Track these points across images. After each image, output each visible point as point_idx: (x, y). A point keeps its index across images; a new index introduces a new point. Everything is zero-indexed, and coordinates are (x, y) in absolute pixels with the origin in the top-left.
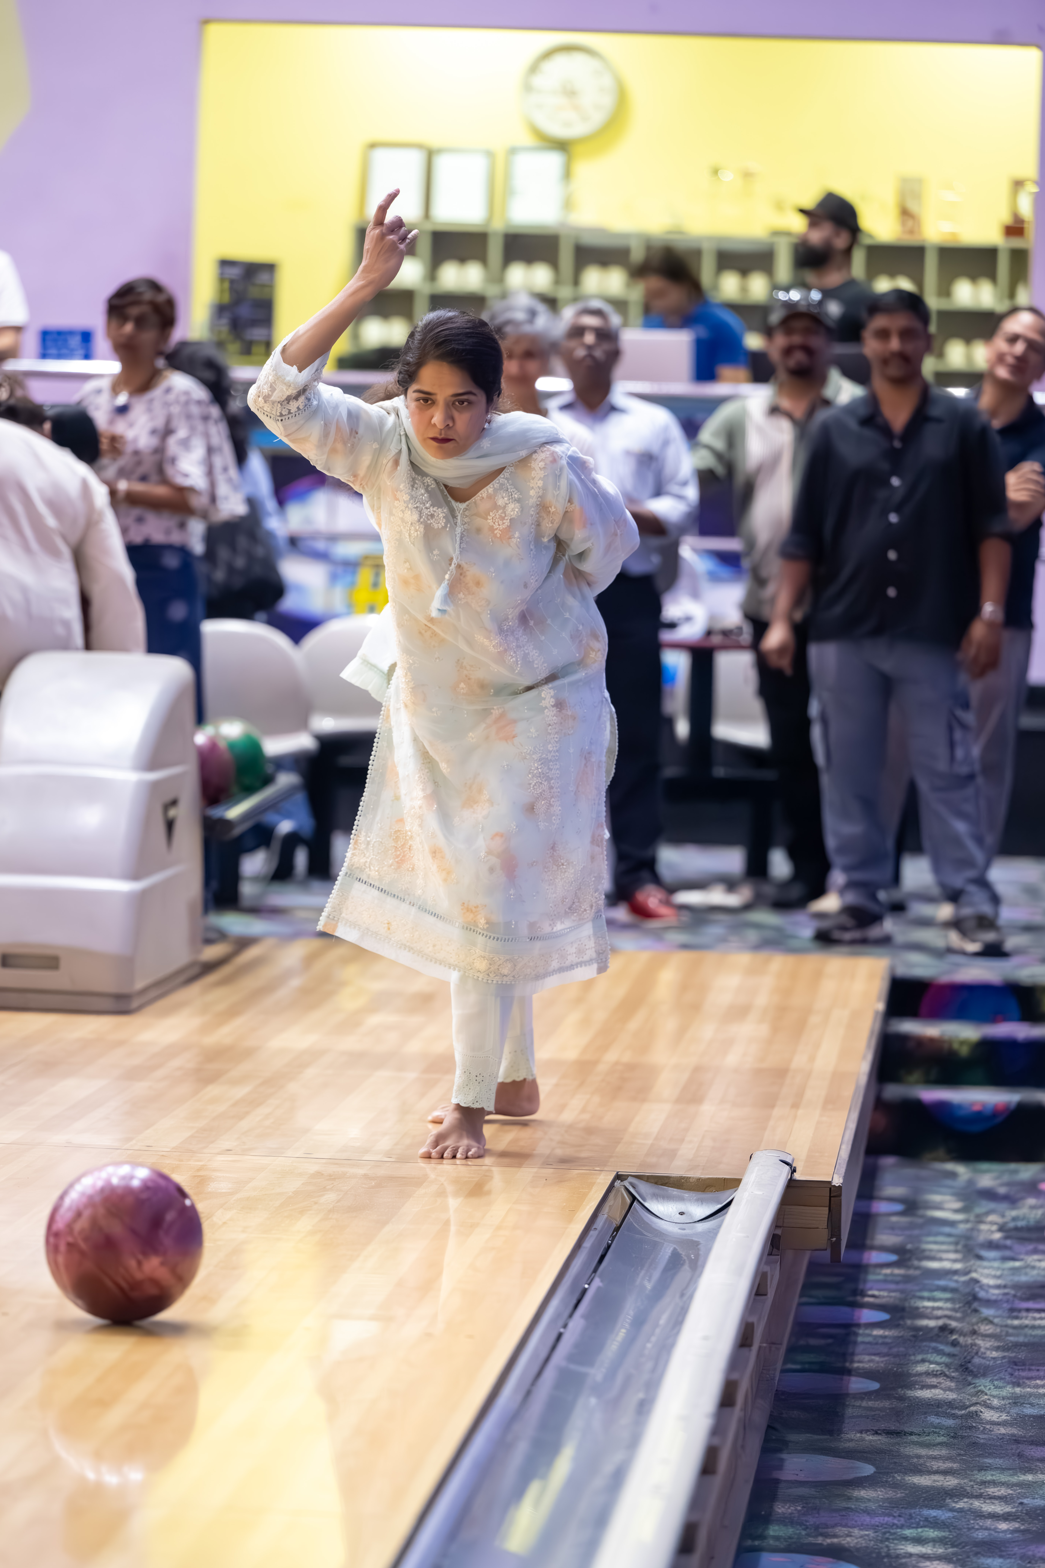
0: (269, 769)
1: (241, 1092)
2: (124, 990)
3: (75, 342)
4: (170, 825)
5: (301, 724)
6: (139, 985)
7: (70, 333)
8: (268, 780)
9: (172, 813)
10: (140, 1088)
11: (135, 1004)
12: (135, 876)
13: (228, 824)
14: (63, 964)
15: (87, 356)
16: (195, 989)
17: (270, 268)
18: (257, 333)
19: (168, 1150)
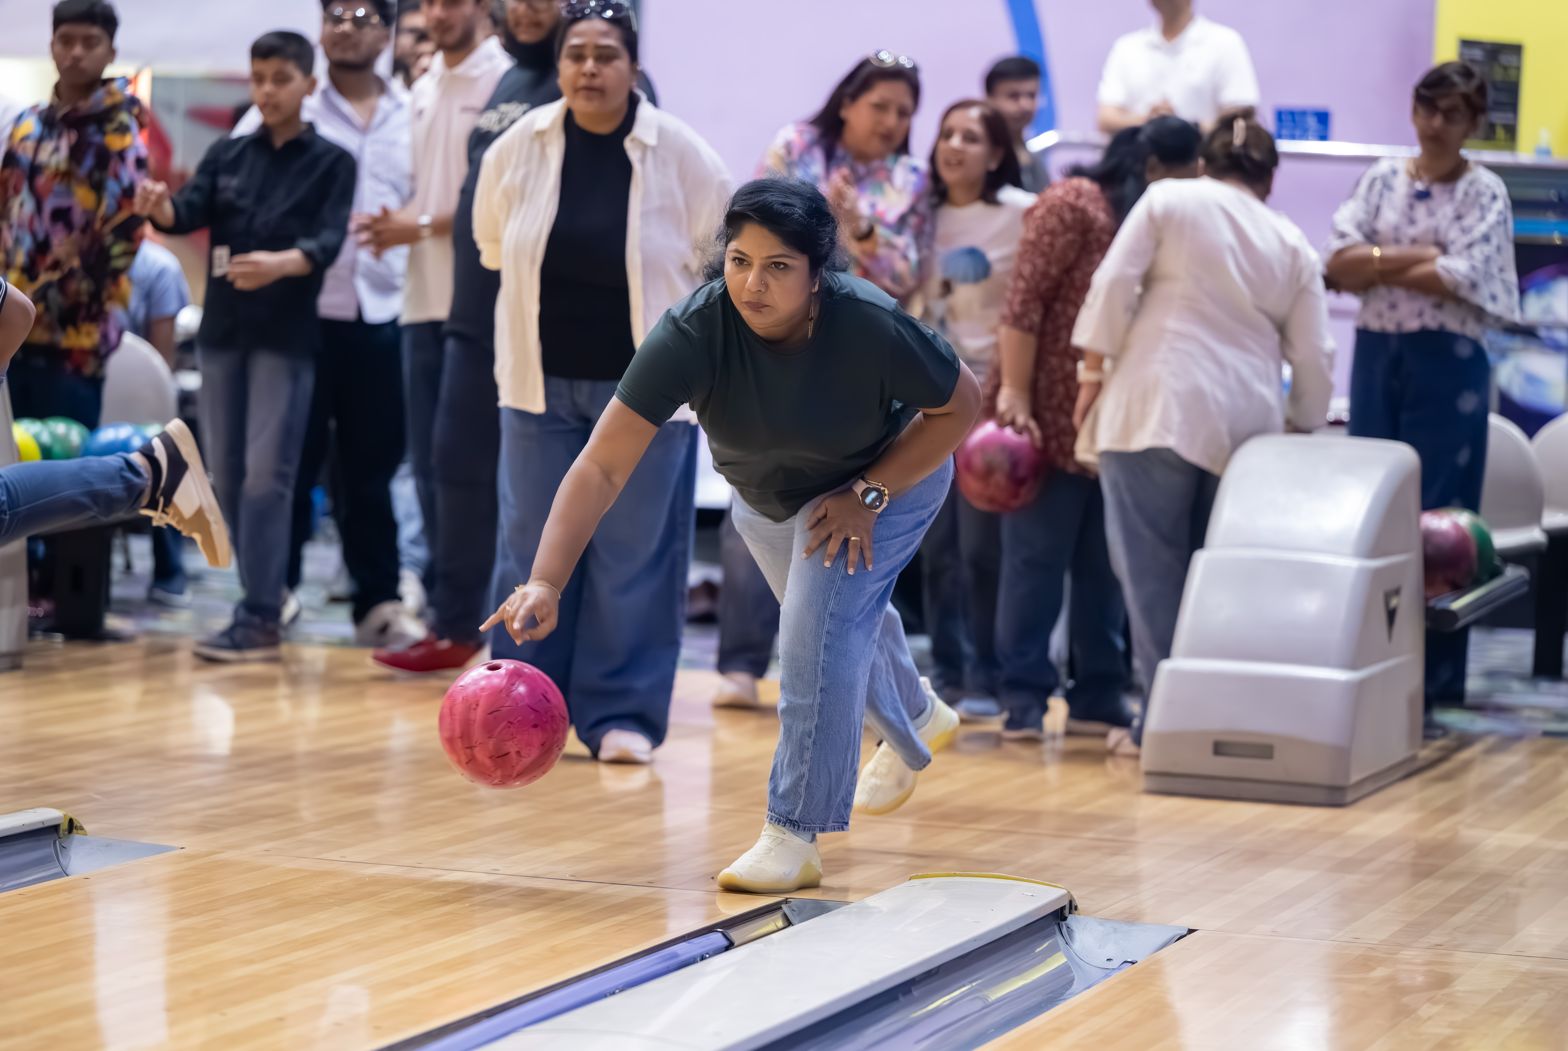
0: (1497, 562)
1: (1456, 887)
2: (1340, 782)
3: (1312, 122)
4: (1391, 615)
5: (1535, 518)
6: (1355, 778)
7: (1304, 113)
8: (1496, 573)
9: (1394, 602)
10: (1351, 880)
11: (1350, 797)
12: (1353, 666)
13: (1453, 616)
14: (1277, 753)
15: (1323, 137)
16: (1413, 784)
17: (1516, 50)
18: (1498, 117)
19: (1376, 943)
